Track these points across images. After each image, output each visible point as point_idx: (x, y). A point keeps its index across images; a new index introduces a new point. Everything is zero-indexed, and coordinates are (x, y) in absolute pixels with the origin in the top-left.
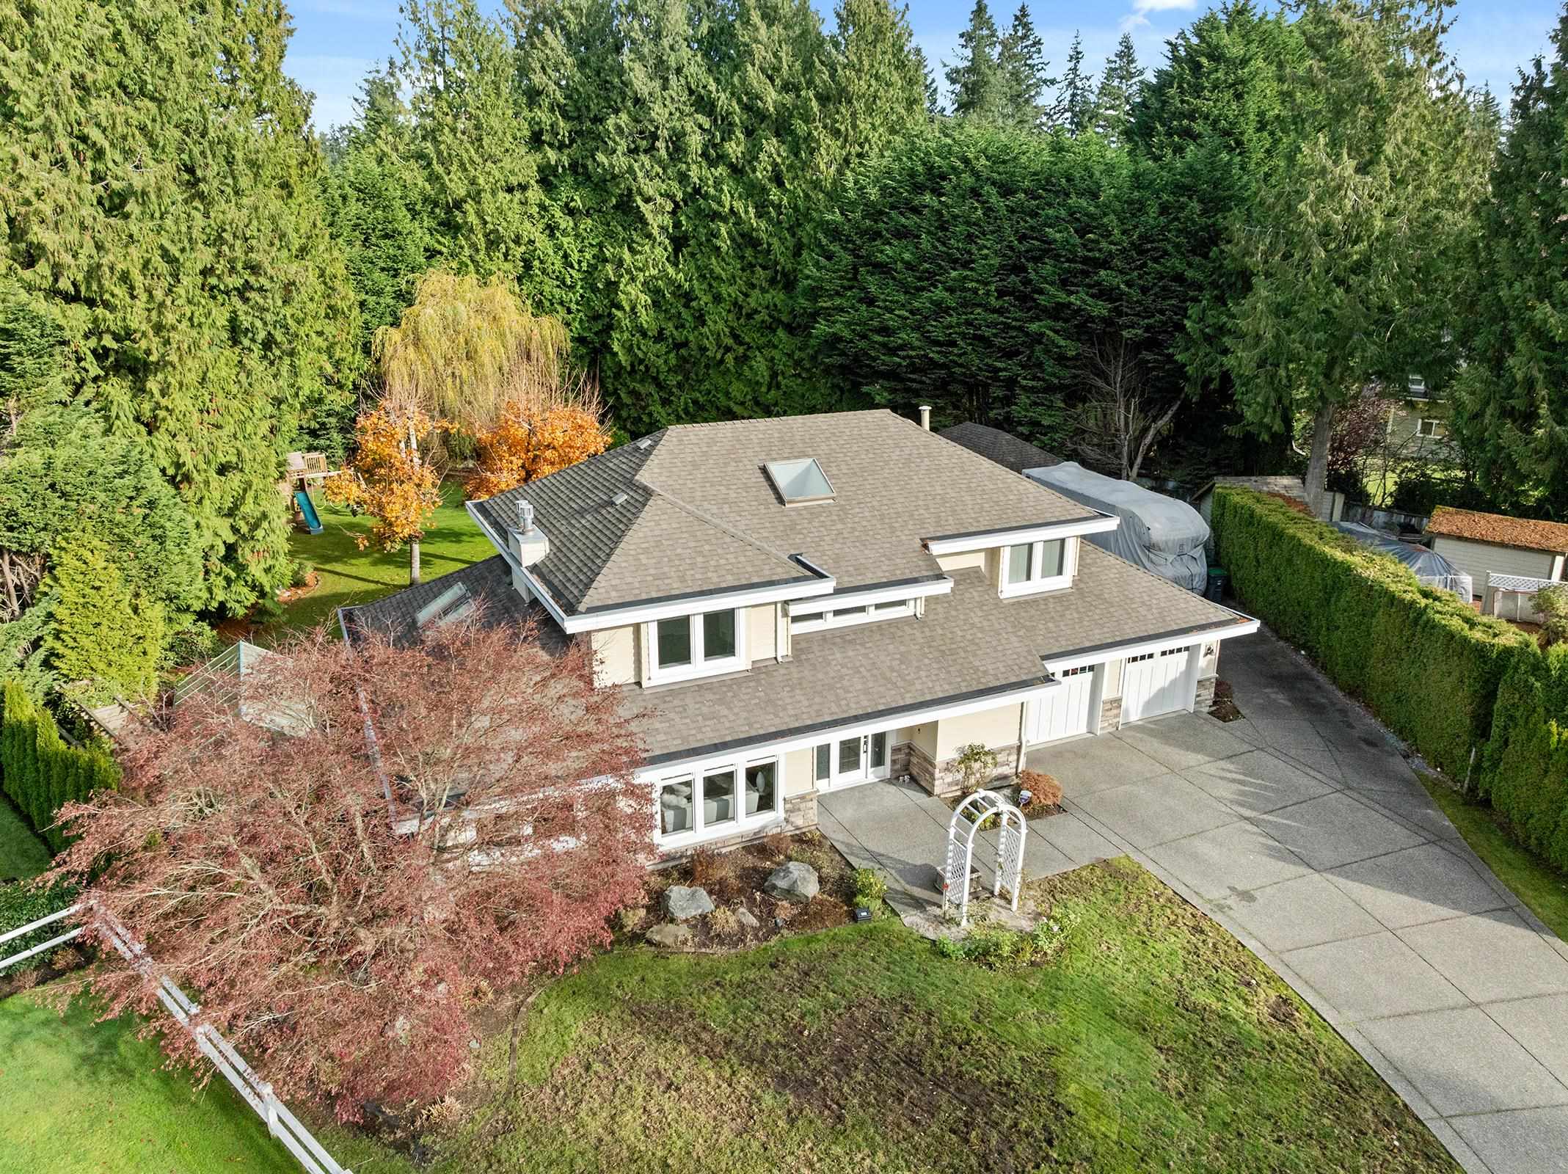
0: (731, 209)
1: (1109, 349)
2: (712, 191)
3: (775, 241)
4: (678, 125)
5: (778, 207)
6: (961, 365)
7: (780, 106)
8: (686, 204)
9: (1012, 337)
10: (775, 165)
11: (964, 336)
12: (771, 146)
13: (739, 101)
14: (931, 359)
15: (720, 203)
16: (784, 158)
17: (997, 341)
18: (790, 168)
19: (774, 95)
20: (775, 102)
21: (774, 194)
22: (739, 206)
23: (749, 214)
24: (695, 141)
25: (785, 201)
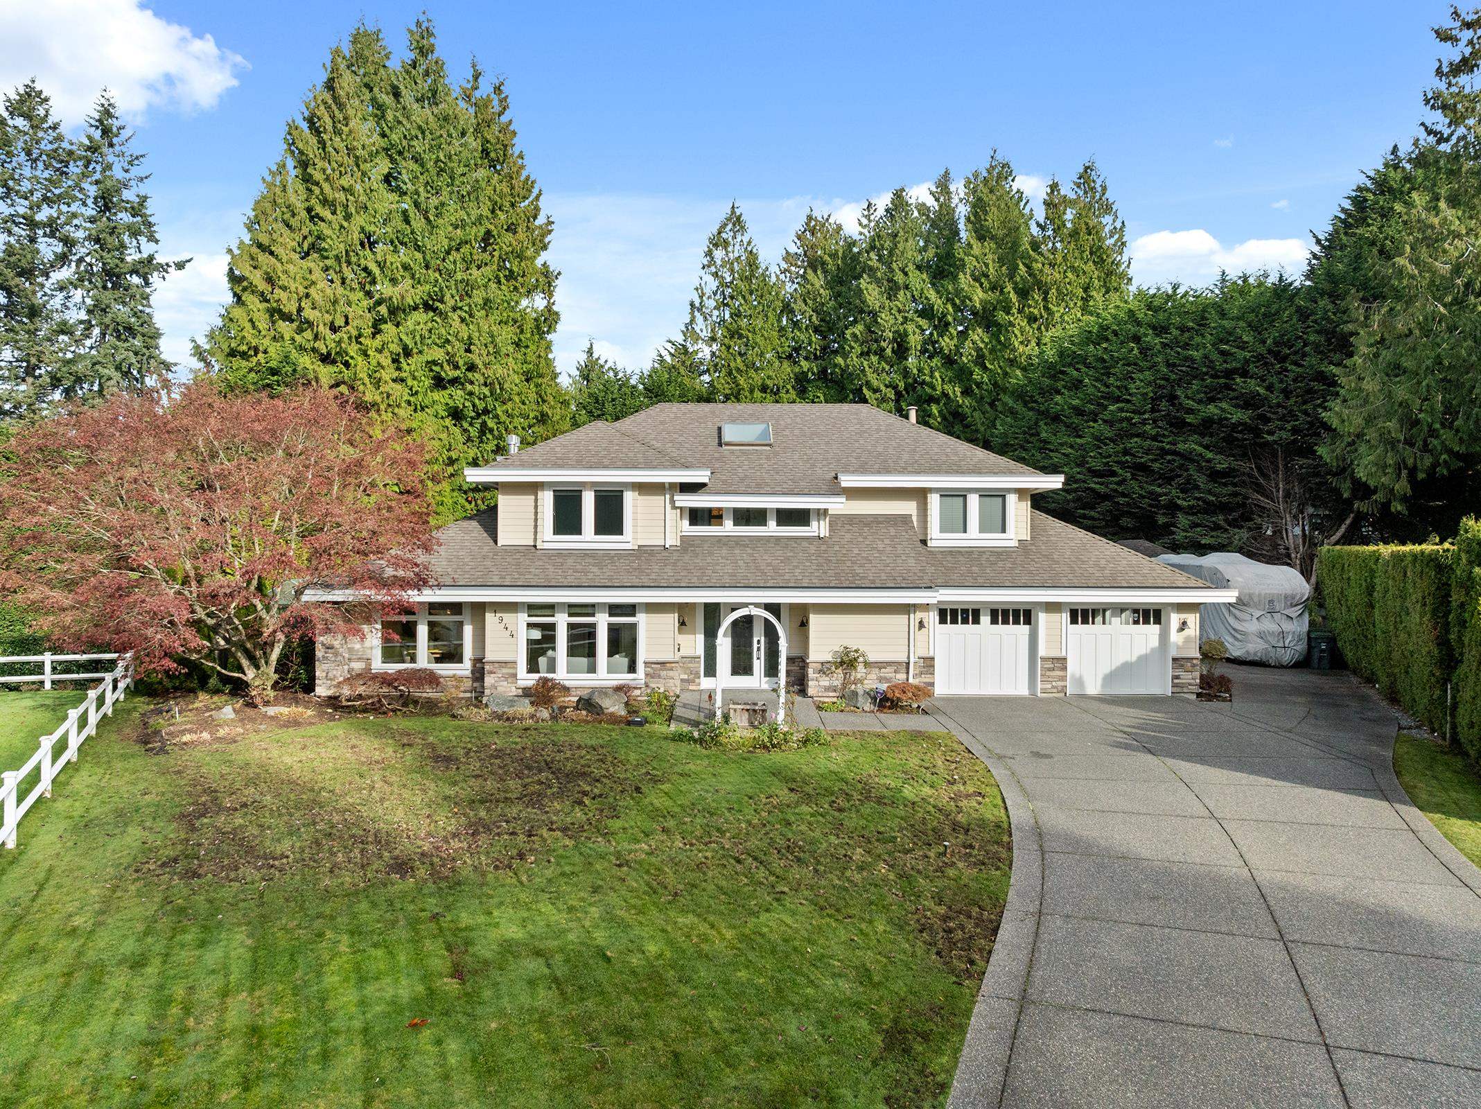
0: (943, 393)
1: (1266, 464)
2: (927, 379)
3: (977, 414)
4: (901, 328)
5: (979, 385)
6: (1123, 495)
7: (984, 303)
8: (908, 393)
9: (1169, 462)
10: (978, 350)
11: (1122, 465)
12: (978, 336)
13: (954, 305)
14: (1093, 490)
15: (934, 388)
16: (987, 344)
17: (1156, 466)
18: (992, 351)
19: (981, 294)
20: (981, 301)
21: (978, 374)
22: (948, 388)
23: (955, 391)
24: (915, 340)
25: (986, 379)
